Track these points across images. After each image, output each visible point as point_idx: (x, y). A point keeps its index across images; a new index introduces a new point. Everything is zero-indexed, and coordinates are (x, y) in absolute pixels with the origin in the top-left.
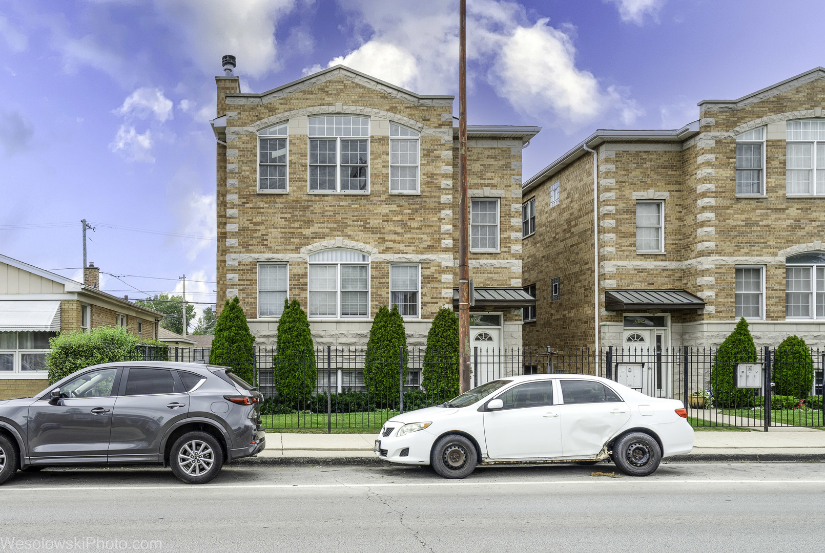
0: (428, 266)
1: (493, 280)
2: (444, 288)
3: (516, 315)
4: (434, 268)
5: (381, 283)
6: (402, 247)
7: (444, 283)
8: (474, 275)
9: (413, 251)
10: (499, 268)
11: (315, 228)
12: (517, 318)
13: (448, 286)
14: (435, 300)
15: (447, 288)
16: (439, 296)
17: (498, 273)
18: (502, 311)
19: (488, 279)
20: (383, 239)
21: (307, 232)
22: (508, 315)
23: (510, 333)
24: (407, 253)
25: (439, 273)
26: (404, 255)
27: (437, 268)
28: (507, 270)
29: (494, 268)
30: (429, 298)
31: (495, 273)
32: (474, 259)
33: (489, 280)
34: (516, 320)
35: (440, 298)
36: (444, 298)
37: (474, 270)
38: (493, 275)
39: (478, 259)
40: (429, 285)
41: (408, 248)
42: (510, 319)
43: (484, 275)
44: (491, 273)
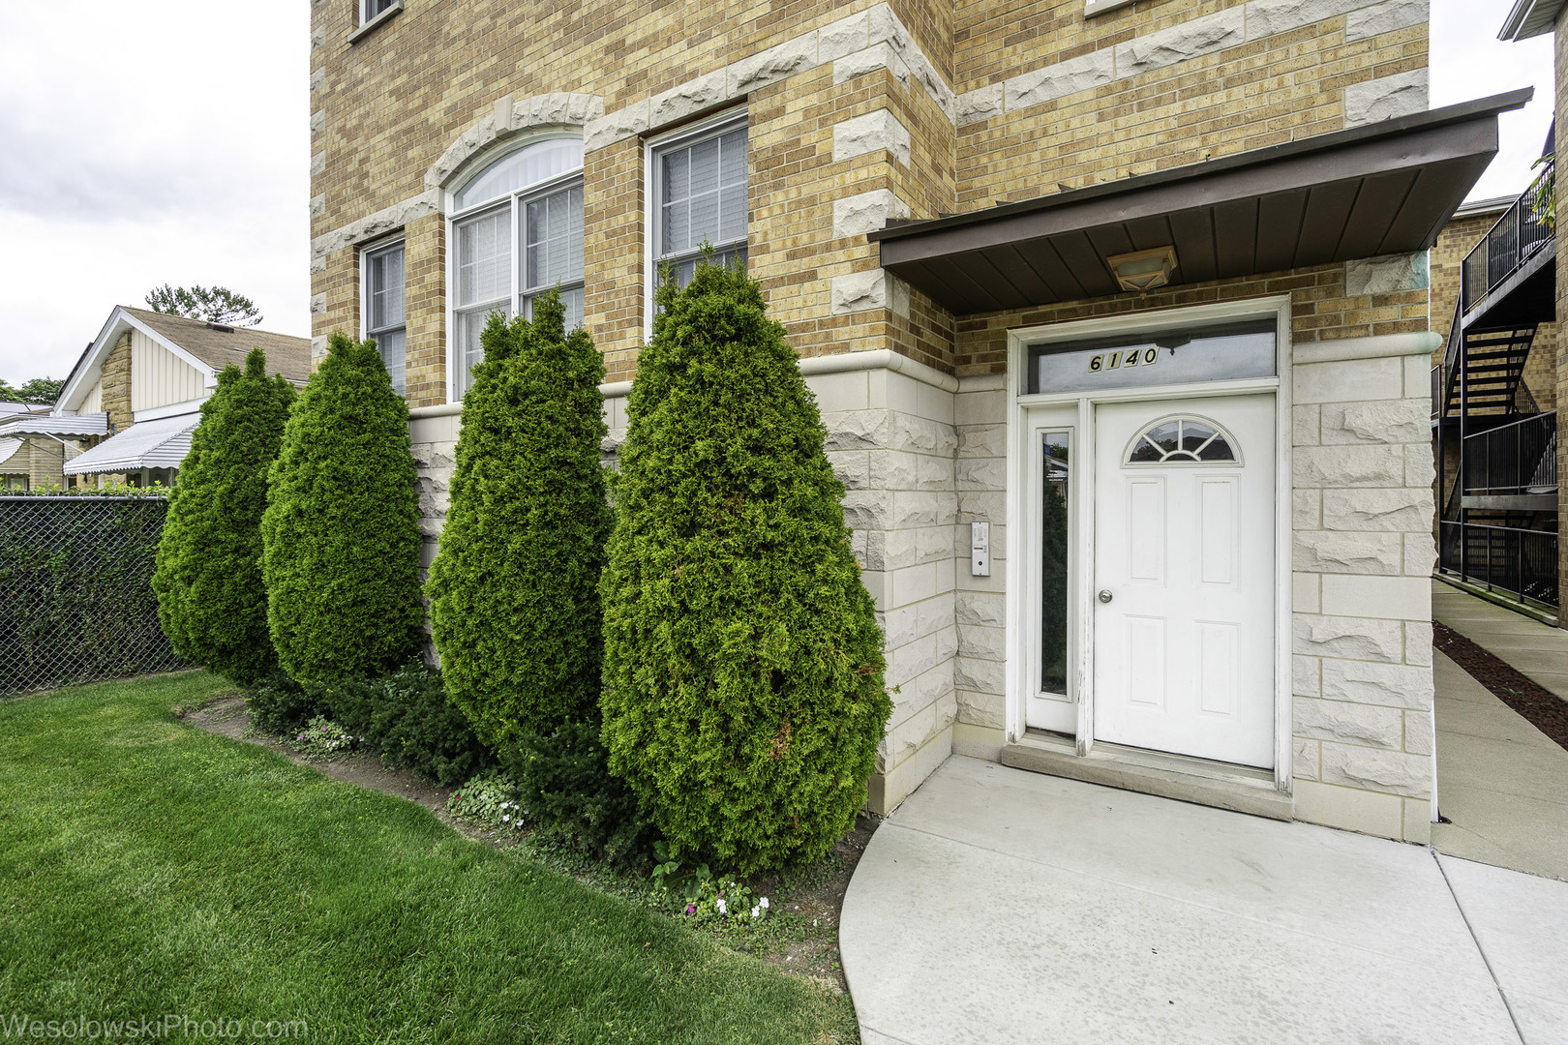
0: (777, 100)
1: (1216, 127)
2: (846, 193)
3: (1381, 301)
4: (801, 103)
5: (614, 233)
6: (678, 54)
7: (848, 164)
8: (1106, 126)
9: (718, 53)
10: (1256, 46)
11: (453, 95)
12: (1388, 314)
13: (863, 174)
14: (803, 265)
15: (859, 188)
16: (821, 238)
17: (1249, 77)
18: (1275, 289)
19: (1187, 126)
20: (619, 49)
21: (435, 114)
22: (1323, 305)
23: (1332, 411)
24: (694, 74)
25: (823, 123)
26: (686, 88)
27: (814, 99)
28: (1310, 45)
29: (1227, 55)
30: (780, 256)
31: (1229, 84)
32: (1104, 43)
33: (1190, 134)
34: (1380, 330)
35: (828, 247)
36: (843, 243)
37: (1107, 102)
38: (1220, 97)
39: (1130, 35)
40: (780, 196)
41: (696, 51)
42: (1340, 328)
43: (1161, 112)
44: (1204, 89)
